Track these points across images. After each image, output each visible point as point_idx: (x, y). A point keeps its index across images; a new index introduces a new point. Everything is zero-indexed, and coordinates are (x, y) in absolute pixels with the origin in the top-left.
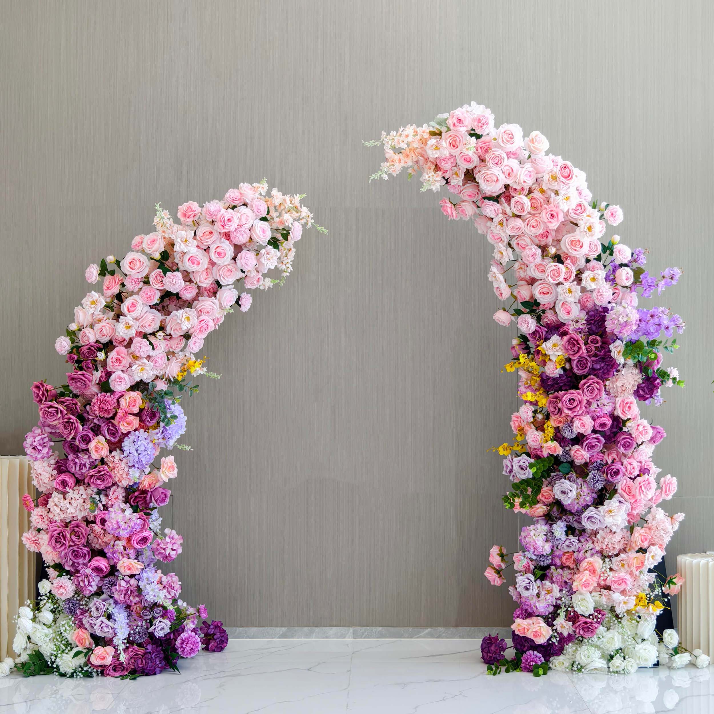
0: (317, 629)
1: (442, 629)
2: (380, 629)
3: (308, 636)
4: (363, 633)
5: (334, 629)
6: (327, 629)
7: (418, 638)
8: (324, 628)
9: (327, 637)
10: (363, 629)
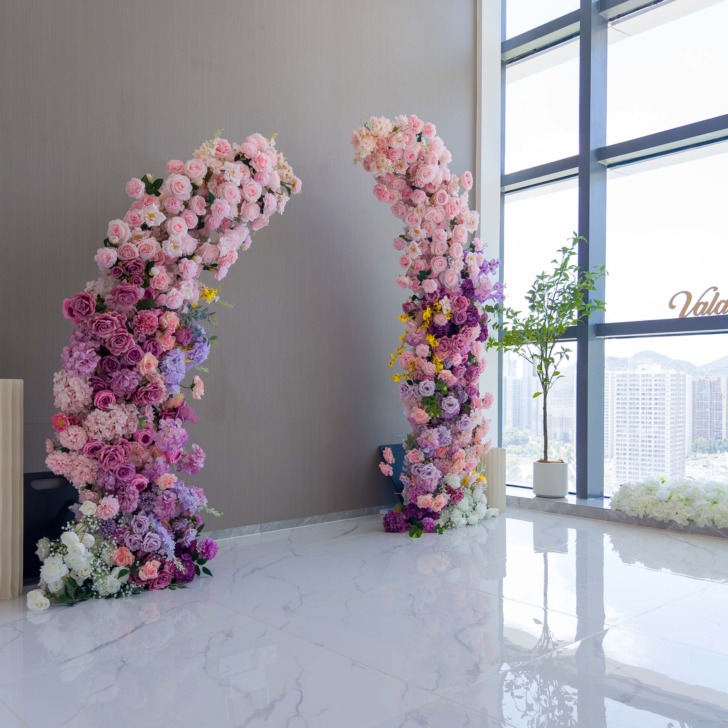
0: (235, 529)
1: (317, 517)
2: (278, 522)
3: (229, 536)
4: (267, 528)
5: (248, 527)
6: (242, 528)
7: (302, 526)
8: (239, 527)
9: (241, 535)
10: (267, 525)
